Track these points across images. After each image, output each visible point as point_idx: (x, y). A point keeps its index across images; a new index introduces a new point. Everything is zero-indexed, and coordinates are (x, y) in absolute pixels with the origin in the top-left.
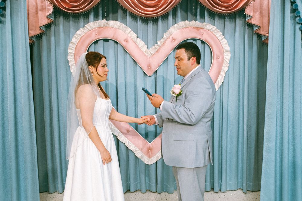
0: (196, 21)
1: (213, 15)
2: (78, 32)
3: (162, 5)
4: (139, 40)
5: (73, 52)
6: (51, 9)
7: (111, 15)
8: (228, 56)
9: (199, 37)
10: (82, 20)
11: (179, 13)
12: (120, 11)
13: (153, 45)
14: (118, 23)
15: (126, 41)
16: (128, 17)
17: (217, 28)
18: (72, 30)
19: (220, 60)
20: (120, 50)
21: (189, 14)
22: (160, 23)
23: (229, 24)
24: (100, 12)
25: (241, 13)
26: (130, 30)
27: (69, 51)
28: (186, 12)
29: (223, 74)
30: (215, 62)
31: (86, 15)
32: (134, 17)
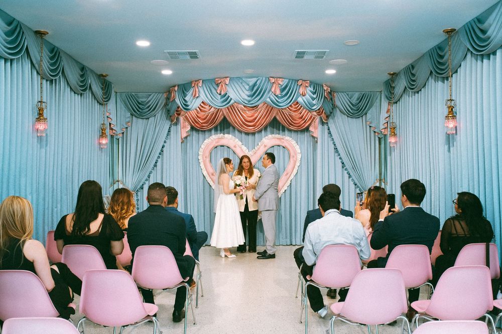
0: (279, 134)
1: (290, 130)
2: (205, 141)
3: (258, 125)
4: (243, 146)
5: (202, 153)
6: (189, 128)
7: (225, 130)
8: (299, 156)
9: (281, 144)
10: (207, 133)
11: (269, 129)
12: (231, 128)
13: (252, 149)
14: (230, 136)
15: (235, 147)
16: (236, 132)
17: (293, 139)
18: (201, 140)
19: (295, 159)
20: (231, 152)
21: (275, 129)
22: (257, 135)
23: (300, 136)
24: (219, 128)
25: (307, 129)
26: (237, 140)
27: (200, 153)
28: (274, 128)
29: (296, 167)
30: (291, 159)
31: (210, 130)
32: (240, 132)
